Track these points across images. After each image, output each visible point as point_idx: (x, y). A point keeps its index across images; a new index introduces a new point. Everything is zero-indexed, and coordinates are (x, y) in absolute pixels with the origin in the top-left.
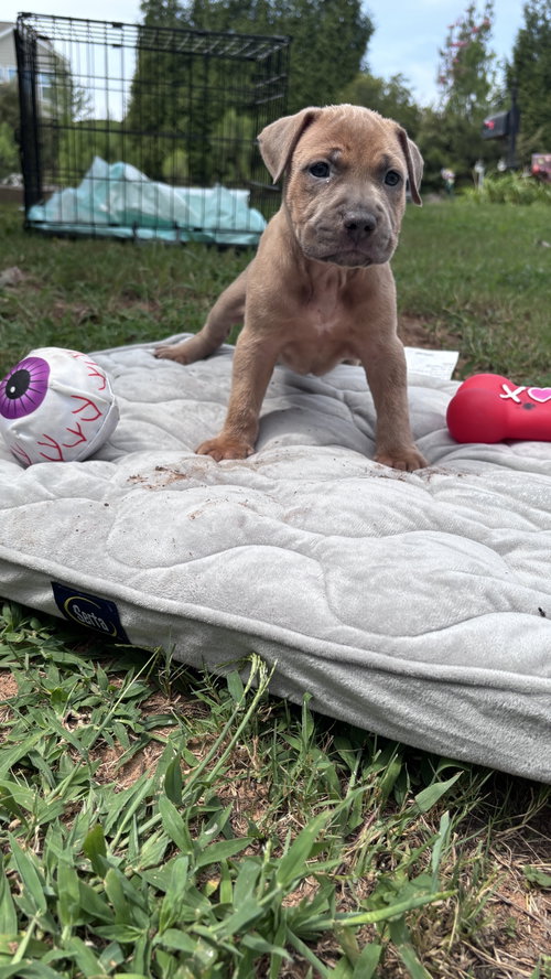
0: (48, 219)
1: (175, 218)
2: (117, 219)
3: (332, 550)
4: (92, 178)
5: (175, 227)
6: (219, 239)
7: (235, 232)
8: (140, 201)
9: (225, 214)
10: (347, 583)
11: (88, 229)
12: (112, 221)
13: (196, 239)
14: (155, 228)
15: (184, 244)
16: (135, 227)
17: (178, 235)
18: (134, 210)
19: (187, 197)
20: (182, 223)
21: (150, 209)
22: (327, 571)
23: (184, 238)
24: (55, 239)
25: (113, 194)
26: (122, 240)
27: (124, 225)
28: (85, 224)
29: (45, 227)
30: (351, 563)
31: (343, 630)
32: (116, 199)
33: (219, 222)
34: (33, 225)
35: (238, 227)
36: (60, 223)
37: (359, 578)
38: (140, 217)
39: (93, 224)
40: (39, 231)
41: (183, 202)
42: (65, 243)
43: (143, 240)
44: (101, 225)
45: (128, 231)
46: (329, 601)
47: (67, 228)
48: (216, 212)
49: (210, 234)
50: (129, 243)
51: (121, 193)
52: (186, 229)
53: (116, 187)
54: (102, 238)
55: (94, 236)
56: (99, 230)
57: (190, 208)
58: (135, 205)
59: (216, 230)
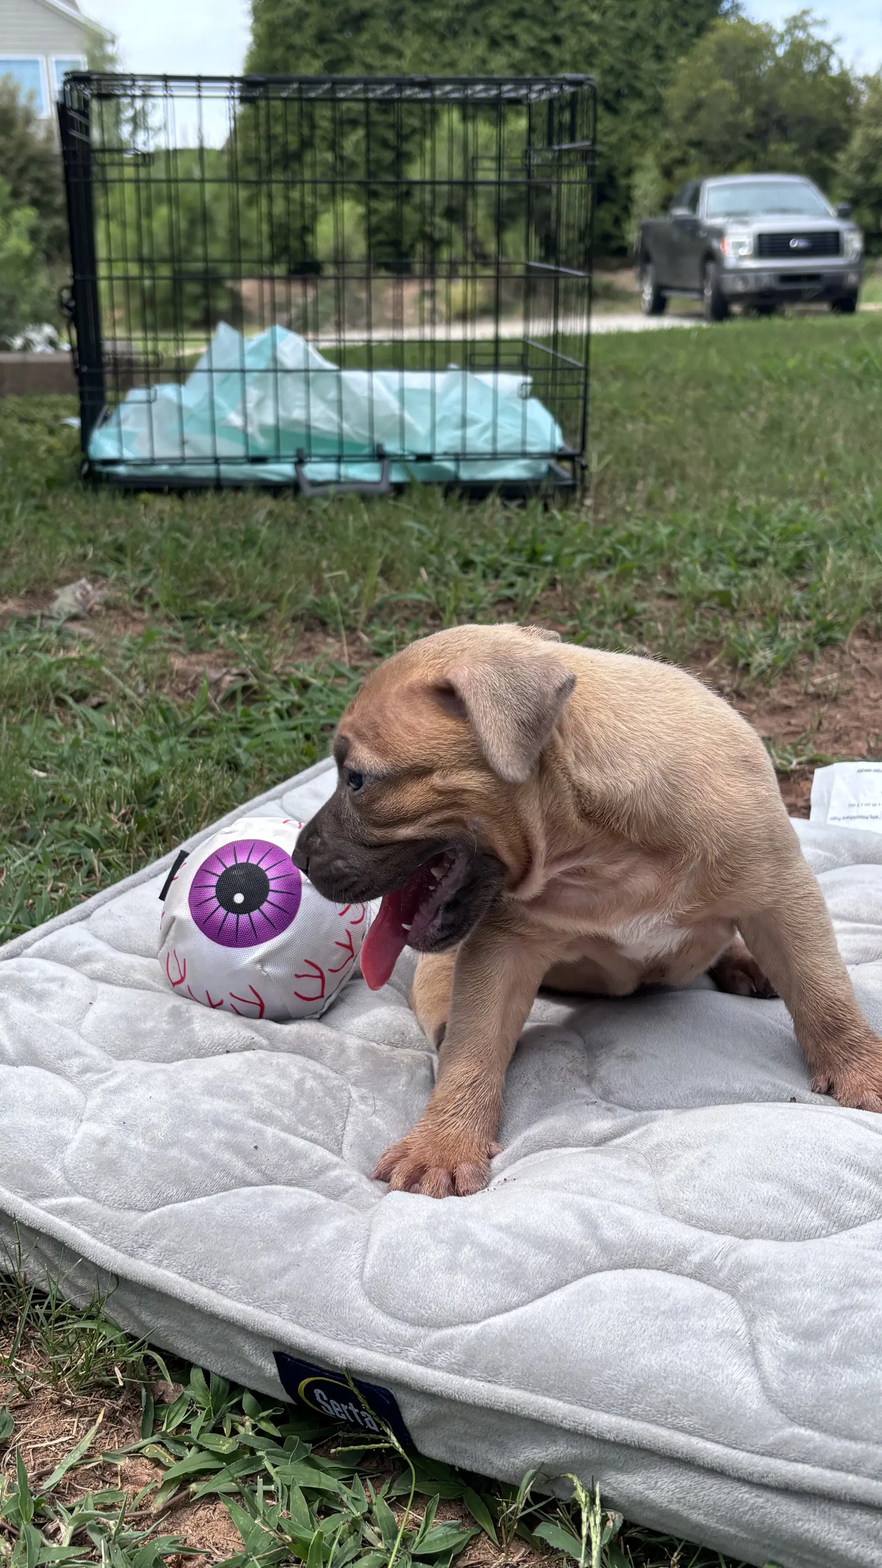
0: (128, 454)
1: (377, 437)
2: (263, 444)
3: (758, 1276)
4: (210, 371)
5: (379, 456)
6: (465, 474)
7: (495, 457)
8: (308, 406)
9: (475, 422)
10: (792, 1345)
11: (207, 471)
12: (252, 453)
13: (420, 477)
14: (339, 459)
15: (399, 489)
16: (300, 461)
17: (384, 473)
18: (296, 423)
19: (401, 395)
20: (391, 447)
21: (330, 420)
22: (751, 1319)
23: (396, 476)
24: (144, 496)
25: (253, 393)
26: (274, 489)
27: (278, 459)
28: (199, 461)
29: (121, 470)
30: (793, 1304)
31: (794, 1436)
32: (260, 404)
33: (464, 439)
34: (98, 468)
35: (501, 446)
36: (153, 462)
37: (810, 1334)
38: (309, 437)
39: (217, 460)
40: (112, 479)
41: (395, 405)
42: (164, 504)
43: (315, 484)
44: (231, 461)
45: (286, 469)
46: (763, 1380)
47: (164, 469)
48: (457, 419)
49: (450, 465)
50: (289, 492)
51: (271, 392)
52: (400, 459)
53: (259, 383)
54: (238, 486)
55: (218, 485)
56: (228, 471)
57: (408, 417)
58: (298, 414)
59: (459, 457)
